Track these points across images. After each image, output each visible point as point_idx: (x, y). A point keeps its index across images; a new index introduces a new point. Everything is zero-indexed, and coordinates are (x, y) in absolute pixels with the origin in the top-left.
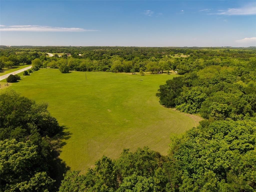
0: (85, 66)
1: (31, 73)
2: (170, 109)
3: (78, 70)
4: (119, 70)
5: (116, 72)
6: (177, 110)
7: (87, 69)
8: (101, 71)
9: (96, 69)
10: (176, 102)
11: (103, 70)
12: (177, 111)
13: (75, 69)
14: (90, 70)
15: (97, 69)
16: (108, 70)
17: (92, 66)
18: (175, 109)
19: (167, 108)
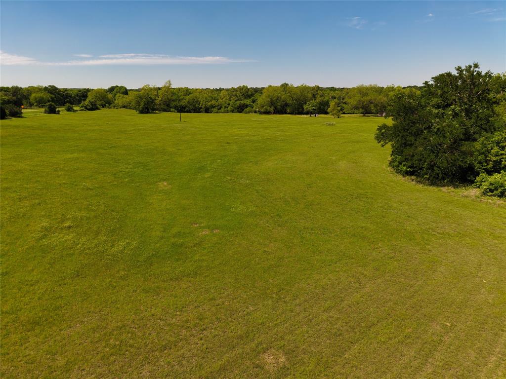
0: (197, 102)
1: (71, 111)
2: (447, 191)
3: (181, 110)
4: (275, 107)
5: (267, 113)
6: (485, 193)
7: (201, 108)
8: (232, 111)
9: (221, 107)
10: (480, 157)
11: (236, 110)
12: (485, 199)
13: (175, 107)
14: (207, 111)
15: (224, 107)
16: (248, 109)
17: (213, 102)
18: (473, 192)
19: (431, 185)
